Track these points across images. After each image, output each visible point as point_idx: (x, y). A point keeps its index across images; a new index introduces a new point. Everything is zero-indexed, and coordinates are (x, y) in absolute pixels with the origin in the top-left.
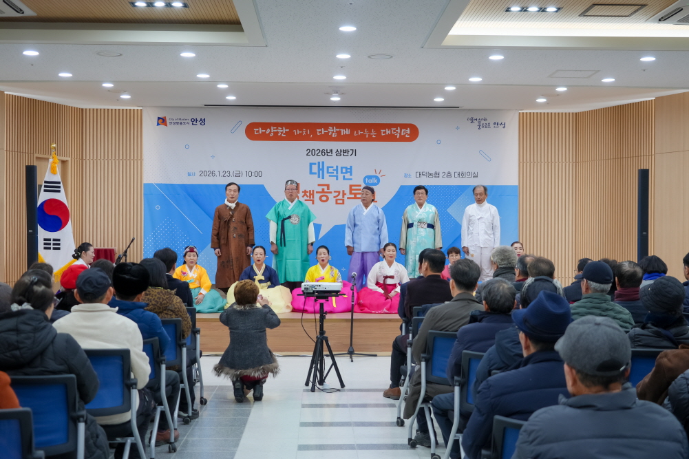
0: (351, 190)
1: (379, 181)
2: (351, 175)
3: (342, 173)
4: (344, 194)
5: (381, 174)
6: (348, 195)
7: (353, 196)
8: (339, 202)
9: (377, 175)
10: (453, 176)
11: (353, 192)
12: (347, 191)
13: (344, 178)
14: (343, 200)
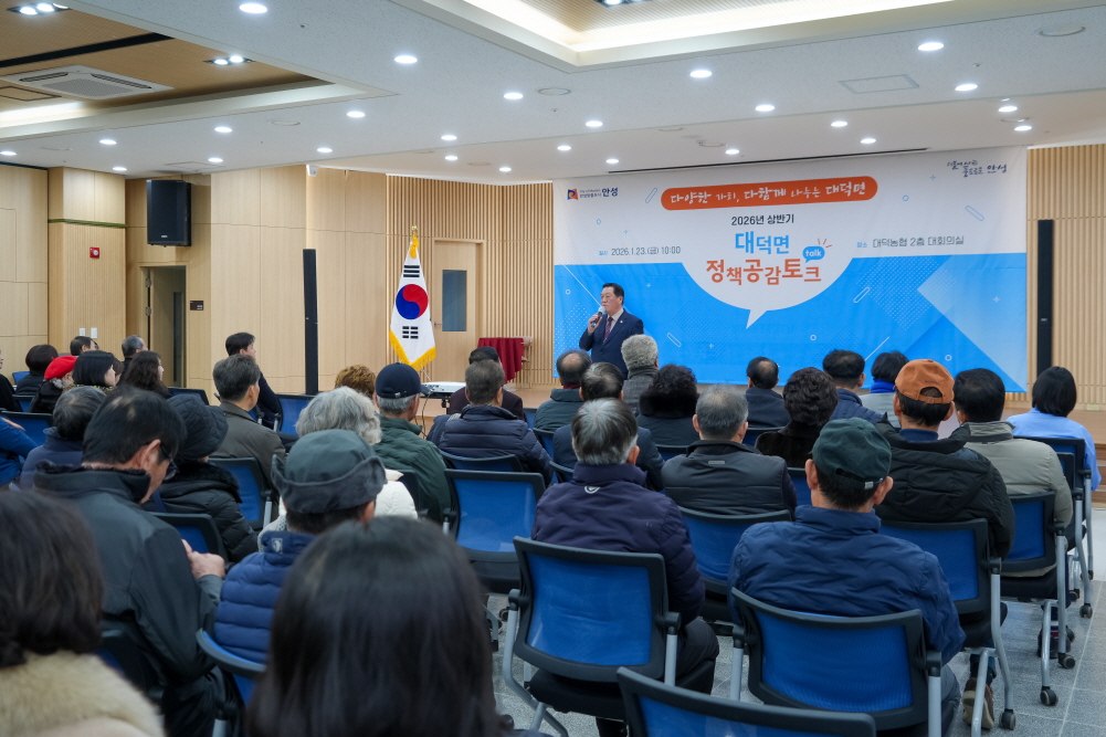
0: (787, 265)
1: (823, 253)
2: (787, 247)
3: (775, 244)
4: (778, 271)
5: (827, 244)
6: (783, 272)
7: (789, 273)
8: (772, 281)
9: (821, 245)
10: (926, 243)
11: (790, 268)
12: (782, 268)
13: (778, 252)
14: (777, 279)
